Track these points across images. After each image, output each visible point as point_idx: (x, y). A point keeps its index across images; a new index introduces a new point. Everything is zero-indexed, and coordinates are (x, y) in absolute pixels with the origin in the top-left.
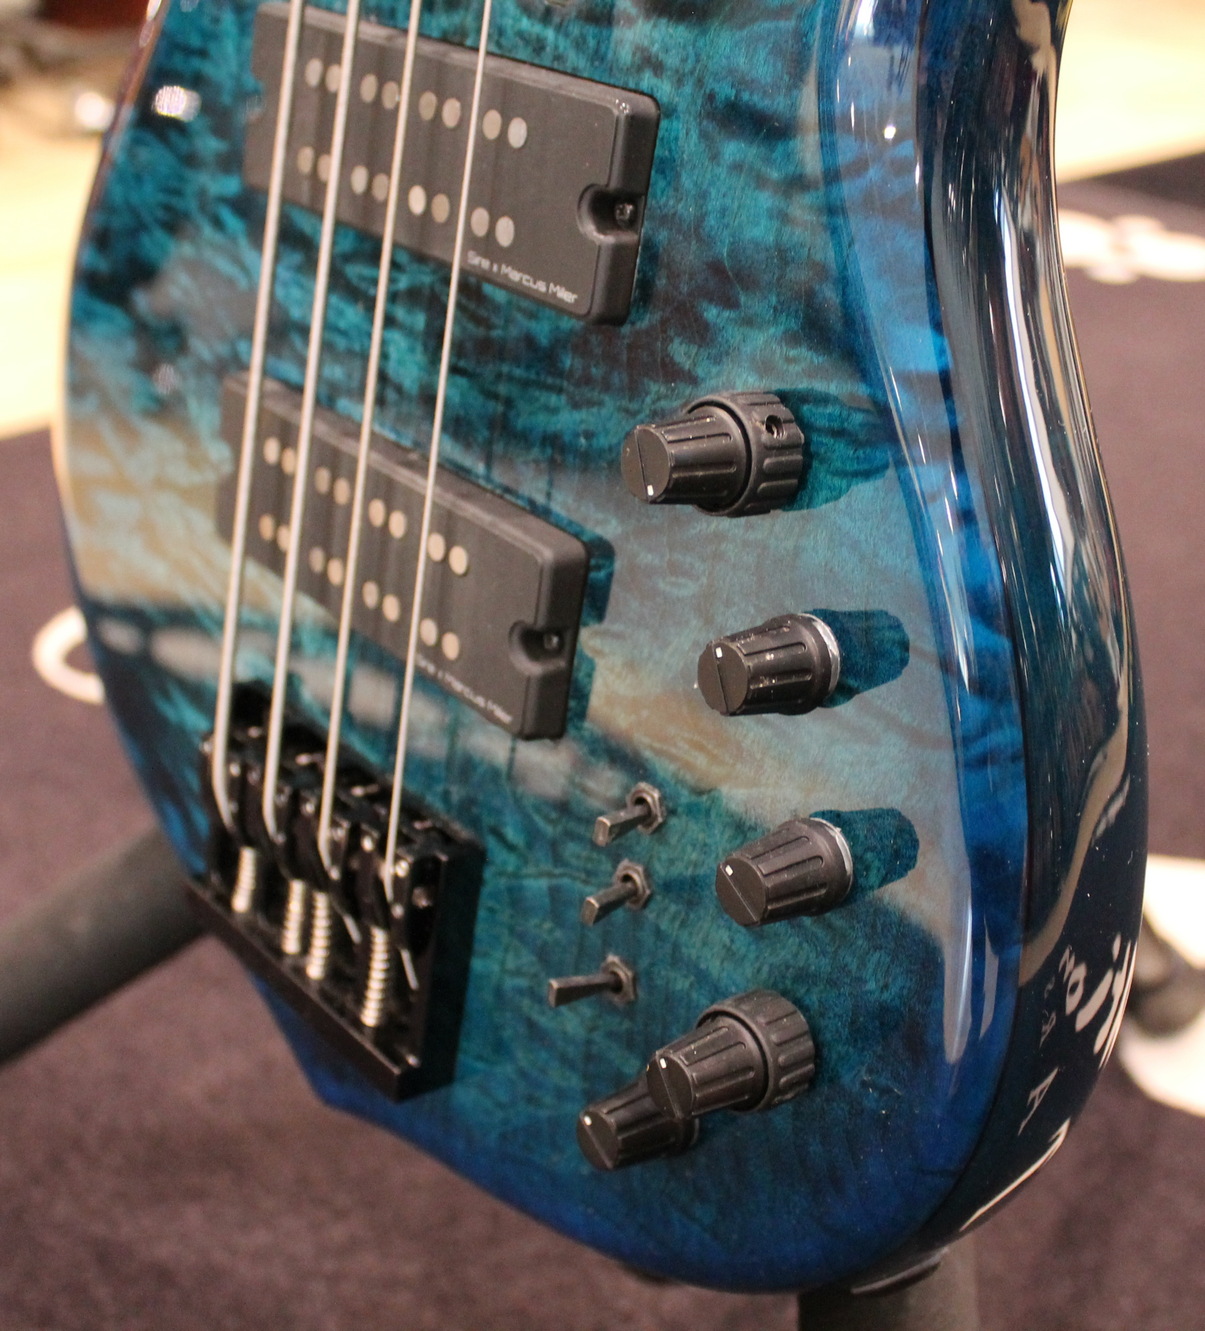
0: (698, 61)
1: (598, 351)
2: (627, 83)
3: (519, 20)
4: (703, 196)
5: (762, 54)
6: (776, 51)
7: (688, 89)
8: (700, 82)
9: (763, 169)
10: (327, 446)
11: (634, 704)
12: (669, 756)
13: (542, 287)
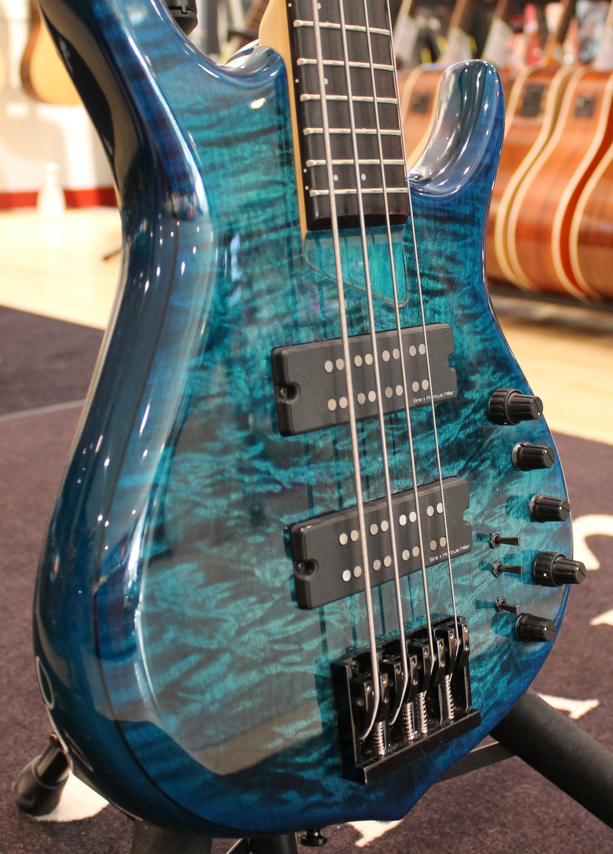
0: (450, 306)
1: (443, 411)
2: (431, 322)
3: (388, 316)
4: (462, 345)
5: (466, 297)
6: (470, 295)
7: (449, 316)
8: (452, 313)
9: (475, 330)
10: (372, 513)
11: (482, 513)
12: (496, 518)
13: (441, 395)
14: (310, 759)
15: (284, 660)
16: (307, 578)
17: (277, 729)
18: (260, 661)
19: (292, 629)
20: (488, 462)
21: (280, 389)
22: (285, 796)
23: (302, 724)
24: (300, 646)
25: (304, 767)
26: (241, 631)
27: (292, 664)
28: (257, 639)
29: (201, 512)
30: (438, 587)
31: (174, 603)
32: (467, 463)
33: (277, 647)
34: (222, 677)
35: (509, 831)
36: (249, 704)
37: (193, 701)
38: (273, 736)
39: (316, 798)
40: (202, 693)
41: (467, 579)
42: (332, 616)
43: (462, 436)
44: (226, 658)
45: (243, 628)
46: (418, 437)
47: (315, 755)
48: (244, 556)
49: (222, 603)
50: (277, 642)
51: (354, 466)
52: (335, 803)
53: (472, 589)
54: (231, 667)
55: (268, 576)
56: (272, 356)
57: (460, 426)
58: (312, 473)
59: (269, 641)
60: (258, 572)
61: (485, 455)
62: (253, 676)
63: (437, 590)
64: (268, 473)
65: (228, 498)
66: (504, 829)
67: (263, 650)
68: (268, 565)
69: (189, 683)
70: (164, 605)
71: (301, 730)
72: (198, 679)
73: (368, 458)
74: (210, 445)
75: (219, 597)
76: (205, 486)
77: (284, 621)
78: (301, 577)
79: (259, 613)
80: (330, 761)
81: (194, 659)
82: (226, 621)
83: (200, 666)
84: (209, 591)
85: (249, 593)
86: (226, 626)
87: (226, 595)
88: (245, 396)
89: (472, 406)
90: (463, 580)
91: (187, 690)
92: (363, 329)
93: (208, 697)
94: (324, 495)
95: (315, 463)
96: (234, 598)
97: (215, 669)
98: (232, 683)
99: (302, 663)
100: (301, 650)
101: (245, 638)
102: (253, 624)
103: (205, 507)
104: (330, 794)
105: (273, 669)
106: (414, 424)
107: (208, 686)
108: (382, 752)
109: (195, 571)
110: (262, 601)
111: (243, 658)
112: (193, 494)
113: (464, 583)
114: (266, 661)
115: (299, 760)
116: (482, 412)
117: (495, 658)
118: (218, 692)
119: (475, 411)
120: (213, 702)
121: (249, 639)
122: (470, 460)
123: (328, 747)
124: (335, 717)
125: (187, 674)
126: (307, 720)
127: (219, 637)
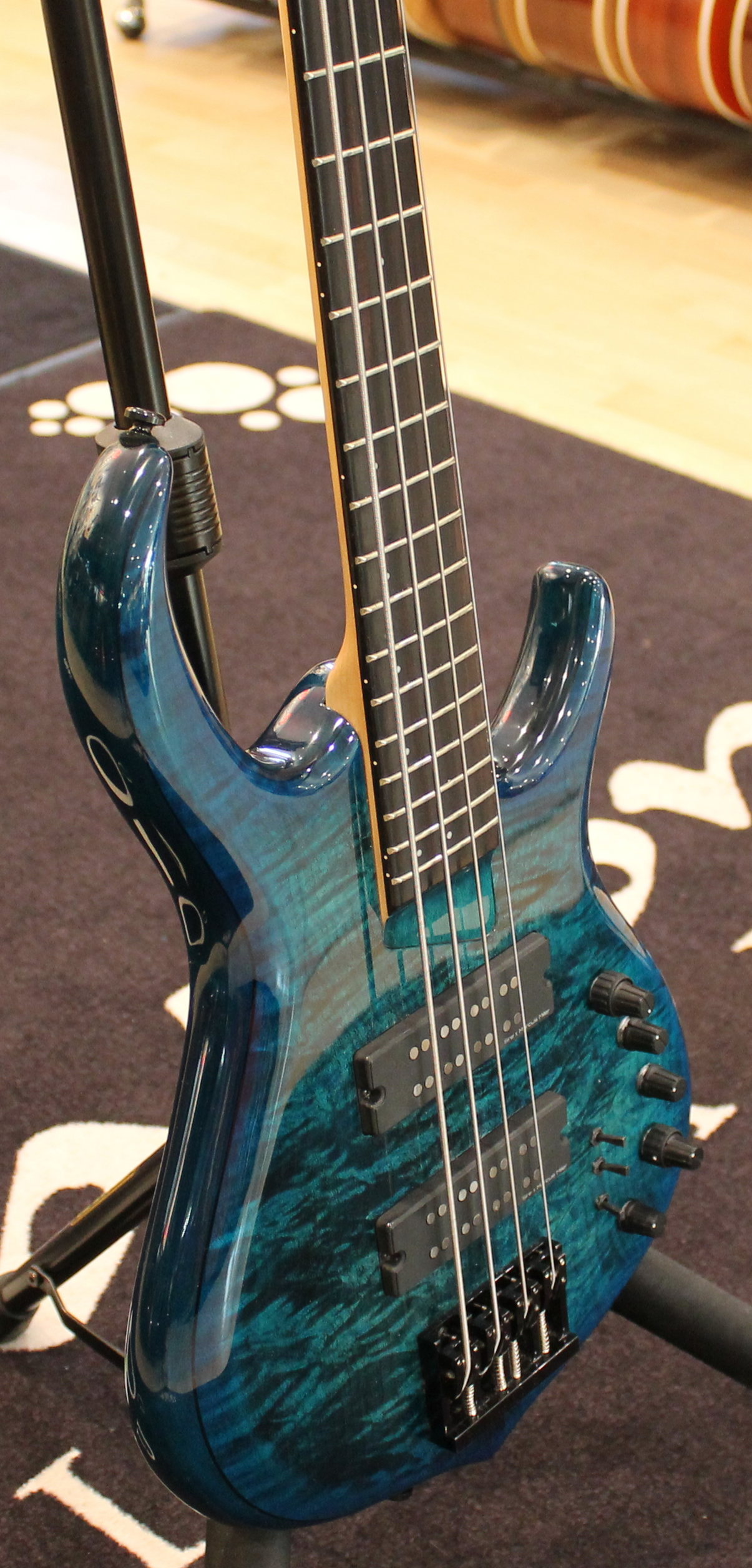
1: (538, 1032)
10: (461, 1180)
11: (581, 1114)
12: (597, 1113)
13: (536, 1020)
14: (397, 1435)
15: (372, 1351)
16: (395, 1269)
17: (364, 1419)
18: (348, 1362)
19: (378, 1320)
20: (589, 1056)
21: (363, 1090)
22: (375, 1477)
23: (388, 1405)
24: (387, 1331)
25: (391, 1444)
26: (330, 1340)
27: (378, 1352)
28: (346, 1341)
29: (290, 1246)
30: (530, 1213)
31: (265, 1342)
32: (564, 1068)
33: (364, 1342)
34: (313, 1390)
35: (610, 1338)
36: (338, 1406)
37: (285, 1423)
38: (363, 1425)
39: (403, 1470)
40: (294, 1412)
41: (563, 1192)
42: (418, 1290)
43: (559, 1042)
44: (316, 1372)
45: (331, 1337)
46: (508, 1067)
47: (403, 1429)
48: (331, 1269)
49: (312, 1322)
50: (363, 1337)
51: (440, 1130)
52: (425, 1467)
53: (569, 1198)
54: (321, 1378)
55: (354, 1278)
56: (353, 1061)
57: (556, 1033)
58: (396, 1157)
59: (357, 1339)
60: (344, 1279)
61: (585, 1049)
62: (342, 1378)
63: (529, 1217)
64: (353, 1178)
65: (314, 1221)
66: (604, 1336)
67: (351, 1350)
68: (354, 1268)
69: (282, 1409)
70: (258, 1347)
71: (389, 1411)
72: (290, 1402)
73: (454, 1115)
74: (296, 1179)
75: (308, 1317)
76: (292, 1220)
77: (370, 1314)
78: (387, 1267)
79: (346, 1316)
80: (418, 1429)
81: (284, 1386)
82: (317, 1337)
83: (291, 1389)
84: (299, 1316)
85: (335, 1302)
86: (314, 1342)
87: (314, 1314)
88: (327, 1113)
89: (570, 1004)
90: (559, 1194)
91: (282, 1415)
92: (448, 984)
93: (300, 1414)
94: (408, 1174)
95: (399, 1146)
96: (321, 1314)
97: (306, 1385)
98: (321, 1393)
99: (389, 1347)
100: (388, 1334)
101: (333, 1346)
102: (341, 1329)
103: (293, 1239)
104: (418, 1460)
105: (360, 1364)
106: (504, 1055)
107: (299, 1404)
108: (473, 1413)
109: (284, 1304)
110: (348, 1304)
111: (332, 1365)
112: (281, 1232)
113: (561, 1196)
114: (353, 1360)
115: (388, 1439)
116: (582, 1004)
117: (596, 1258)
118: (309, 1407)
119: (574, 1007)
120: (304, 1418)
121: (337, 1345)
122: (567, 1064)
123: (415, 1417)
124: (423, 1386)
125: (279, 1402)
126: (394, 1399)
127: (310, 1354)
